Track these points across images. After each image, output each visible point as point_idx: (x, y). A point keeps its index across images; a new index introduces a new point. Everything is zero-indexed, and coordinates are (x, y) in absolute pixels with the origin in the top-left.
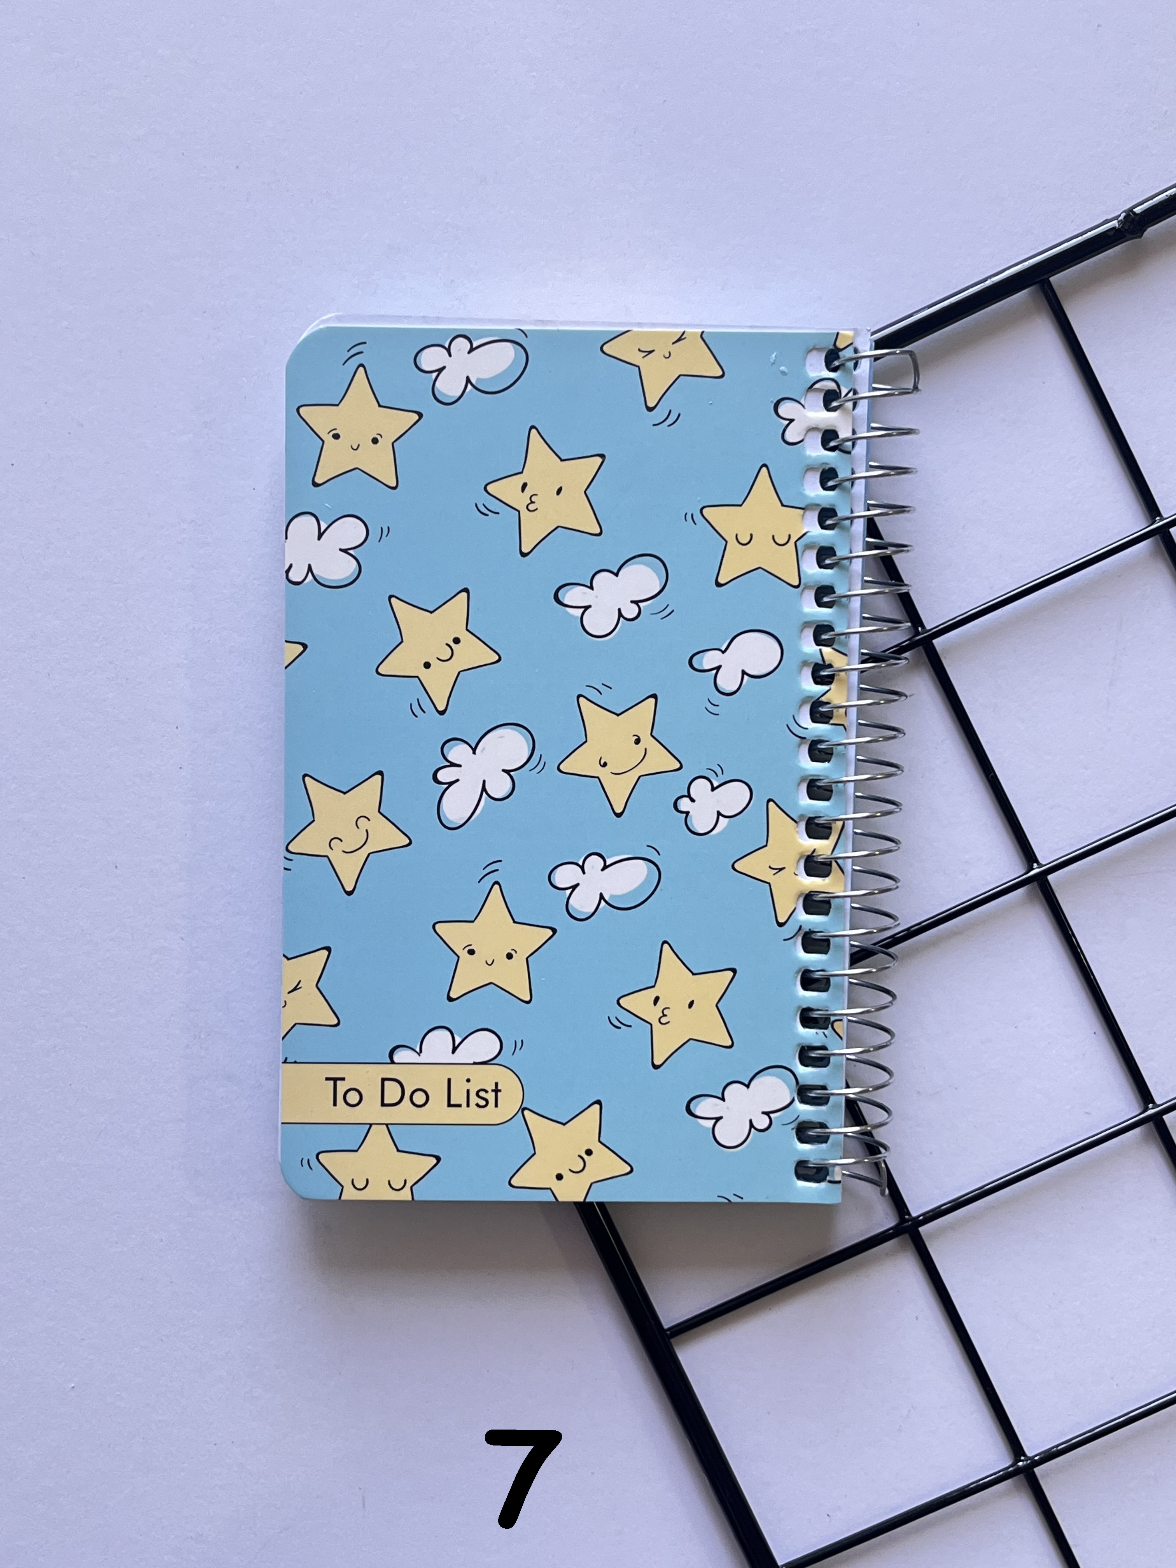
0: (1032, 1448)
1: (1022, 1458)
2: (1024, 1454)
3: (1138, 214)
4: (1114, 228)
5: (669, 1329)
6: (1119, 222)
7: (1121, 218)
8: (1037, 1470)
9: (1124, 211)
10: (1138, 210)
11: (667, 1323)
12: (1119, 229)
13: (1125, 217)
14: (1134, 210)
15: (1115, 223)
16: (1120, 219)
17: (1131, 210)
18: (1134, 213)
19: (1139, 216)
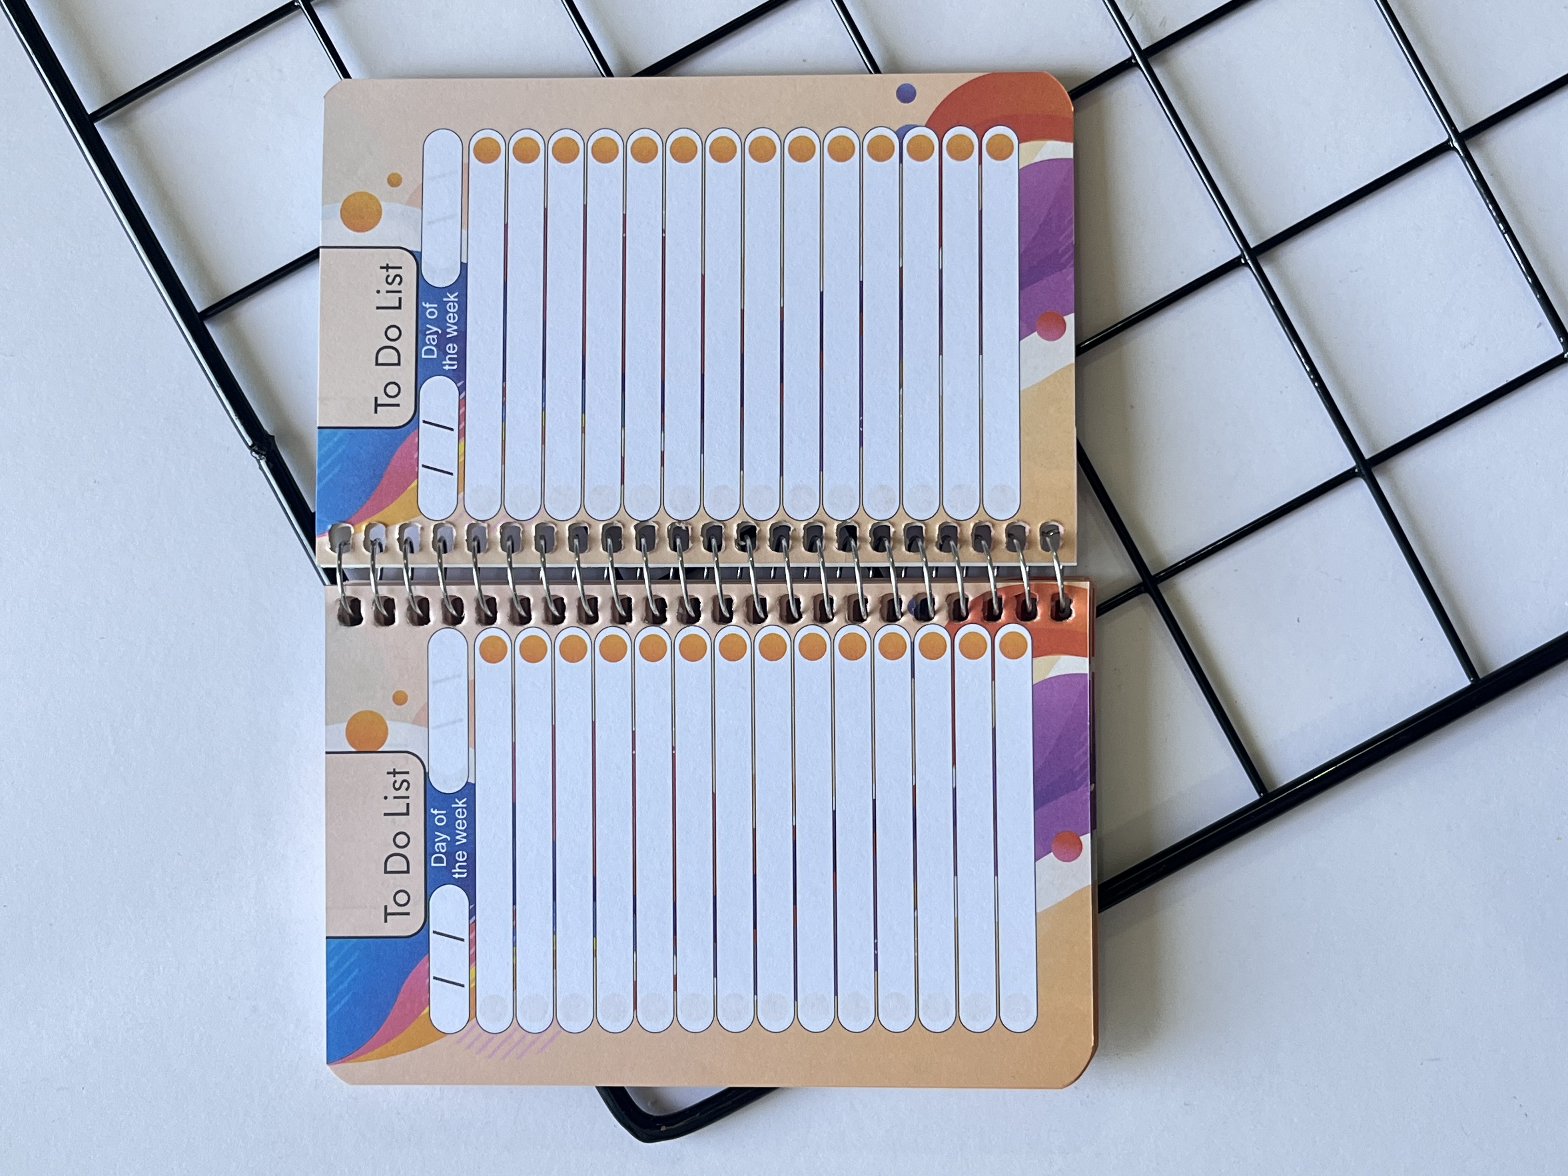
0: (1350, 463)
1: (1356, 470)
2: (1353, 469)
3: (253, 443)
4: (267, 463)
5: (1259, 793)
6: (261, 459)
7: (257, 456)
8: (1367, 456)
9: (251, 453)
10: (250, 443)
11: (1254, 796)
12: (267, 458)
13: (257, 453)
14: (250, 444)
15: (263, 463)
16: (258, 458)
17: (250, 447)
18: (253, 446)
19: (255, 442)
